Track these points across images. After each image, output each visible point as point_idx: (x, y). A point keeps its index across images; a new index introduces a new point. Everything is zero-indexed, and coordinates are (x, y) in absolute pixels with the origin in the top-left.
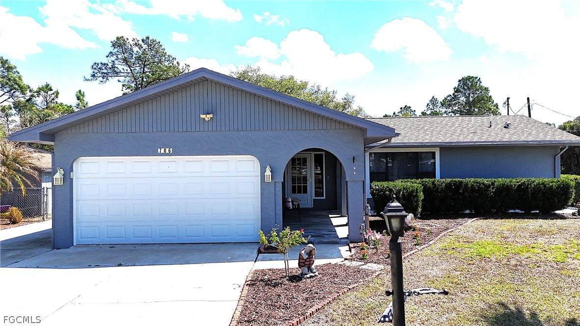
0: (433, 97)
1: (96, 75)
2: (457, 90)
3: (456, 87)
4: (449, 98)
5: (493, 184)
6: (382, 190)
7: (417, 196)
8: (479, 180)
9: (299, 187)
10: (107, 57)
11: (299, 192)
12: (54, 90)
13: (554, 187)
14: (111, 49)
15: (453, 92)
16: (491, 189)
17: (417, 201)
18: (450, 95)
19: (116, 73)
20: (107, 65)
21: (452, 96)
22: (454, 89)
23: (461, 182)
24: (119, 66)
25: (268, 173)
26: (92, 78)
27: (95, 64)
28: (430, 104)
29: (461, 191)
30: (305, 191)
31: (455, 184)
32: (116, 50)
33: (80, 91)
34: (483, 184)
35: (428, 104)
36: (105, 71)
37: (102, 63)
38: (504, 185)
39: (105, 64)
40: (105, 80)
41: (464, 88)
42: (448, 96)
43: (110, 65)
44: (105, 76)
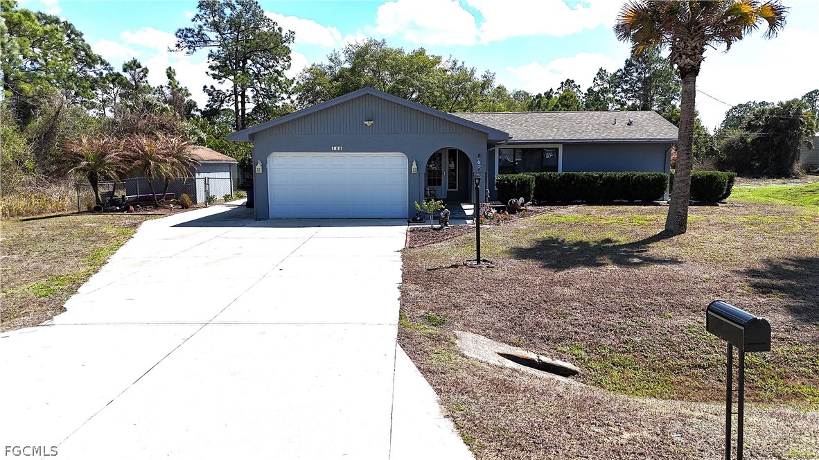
0: (601, 69)
1: (181, 44)
2: (629, 64)
3: (629, 59)
4: (619, 74)
5: (601, 176)
6: (502, 180)
7: (529, 185)
8: (591, 173)
9: (435, 180)
10: (193, 21)
11: (435, 185)
12: (143, 66)
13: (651, 179)
14: (197, 11)
15: (624, 65)
16: (598, 181)
17: (529, 189)
18: (621, 70)
19: (206, 42)
20: (194, 31)
21: (624, 71)
22: (626, 61)
23: (574, 175)
24: (208, 33)
25: (414, 166)
26: (177, 48)
27: (180, 31)
28: (598, 79)
29: (573, 183)
30: (440, 184)
31: (568, 177)
32: (203, 11)
33: (170, 68)
34: (593, 176)
35: (595, 79)
36: (191, 39)
37: (186, 29)
38: (609, 177)
39: (190, 30)
40: (192, 50)
41: (638, 61)
42: (618, 71)
43: (196, 31)
44: (192, 46)
